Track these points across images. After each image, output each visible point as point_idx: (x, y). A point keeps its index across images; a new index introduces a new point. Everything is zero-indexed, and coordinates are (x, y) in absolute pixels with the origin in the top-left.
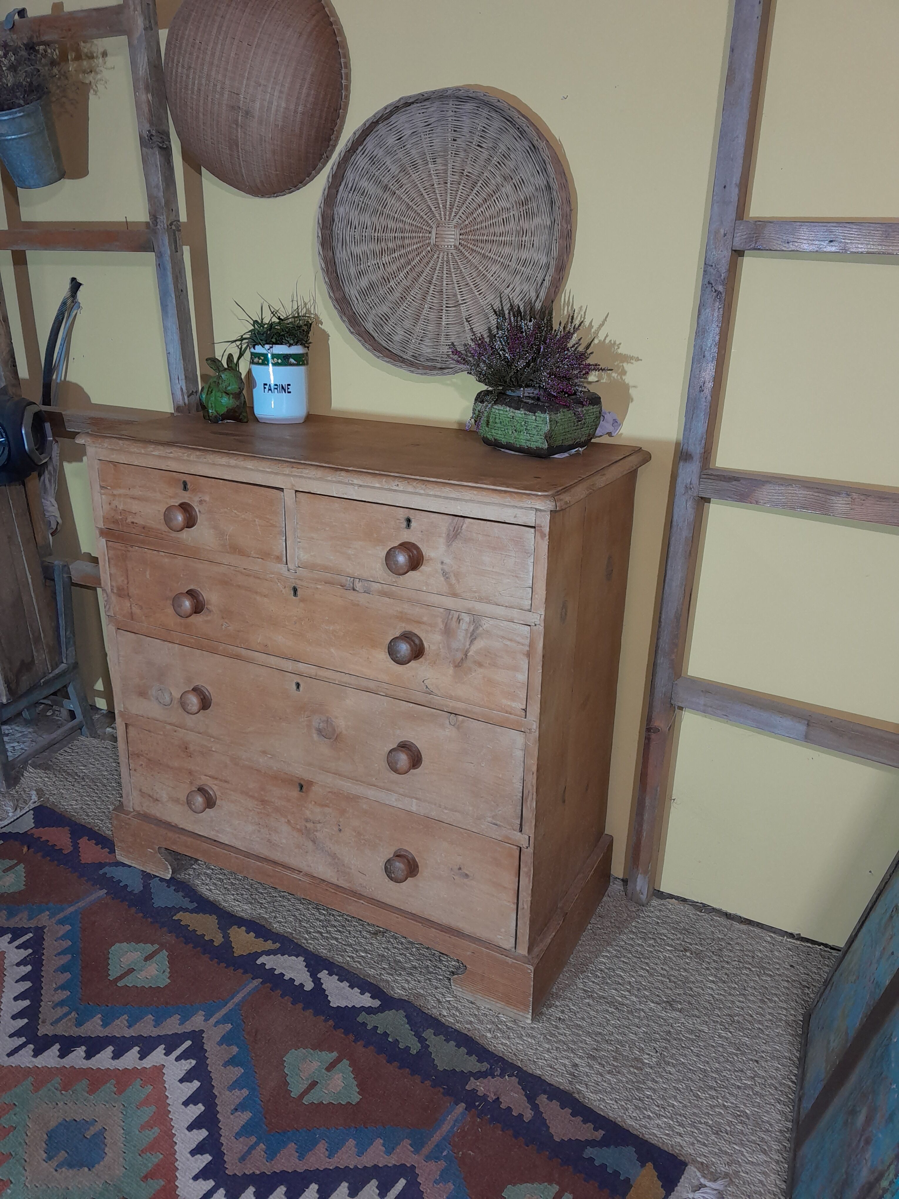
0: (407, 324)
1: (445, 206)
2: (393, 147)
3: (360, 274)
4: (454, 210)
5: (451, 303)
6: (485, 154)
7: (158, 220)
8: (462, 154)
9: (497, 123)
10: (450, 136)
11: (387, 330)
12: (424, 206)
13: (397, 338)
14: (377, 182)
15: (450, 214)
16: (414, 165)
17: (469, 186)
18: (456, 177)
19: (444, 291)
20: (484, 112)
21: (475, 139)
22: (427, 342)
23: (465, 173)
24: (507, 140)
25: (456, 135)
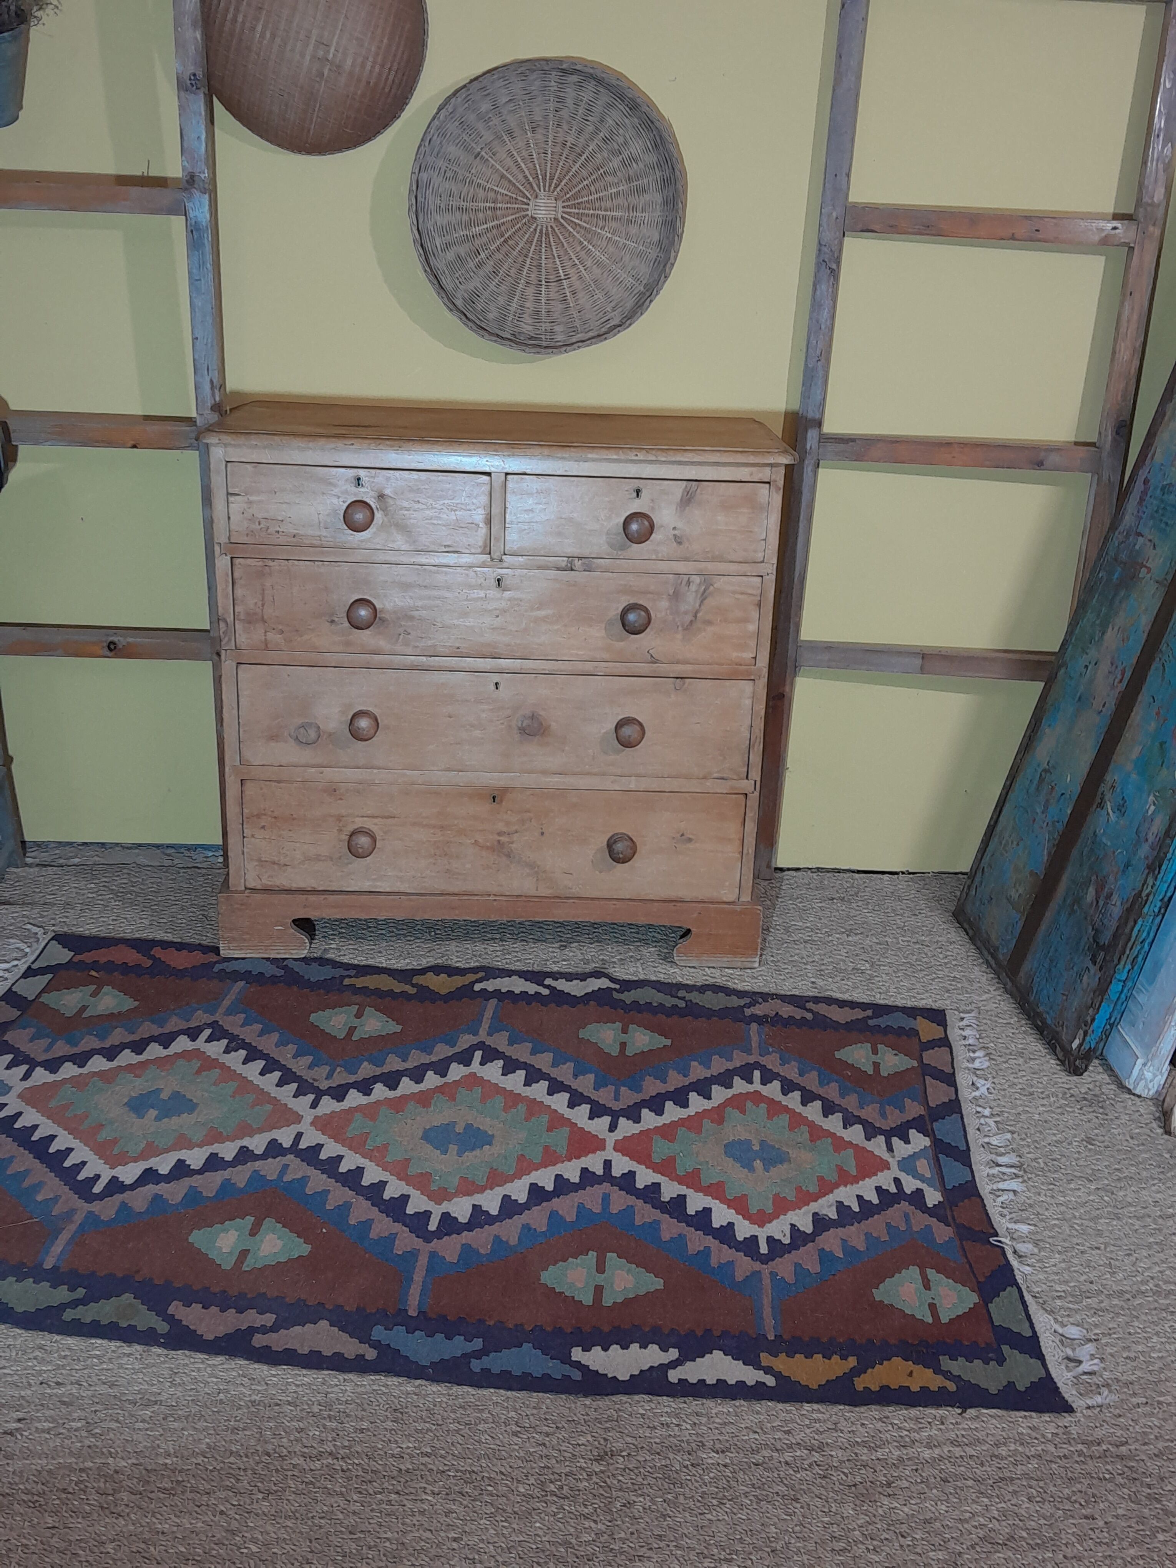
0: (501, 300)
1: (544, 179)
2: (487, 113)
3: (448, 246)
4: (555, 181)
5: (552, 278)
6: (591, 128)
7: (196, 179)
8: (565, 127)
9: (605, 97)
10: (552, 106)
11: (479, 307)
12: (520, 177)
13: (491, 316)
14: (467, 149)
15: (550, 186)
16: (510, 133)
17: (573, 157)
18: (558, 149)
19: (543, 265)
20: (591, 86)
21: (580, 111)
22: (527, 318)
23: (569, 144)
24: (615, 116)
25: (559, 105)
